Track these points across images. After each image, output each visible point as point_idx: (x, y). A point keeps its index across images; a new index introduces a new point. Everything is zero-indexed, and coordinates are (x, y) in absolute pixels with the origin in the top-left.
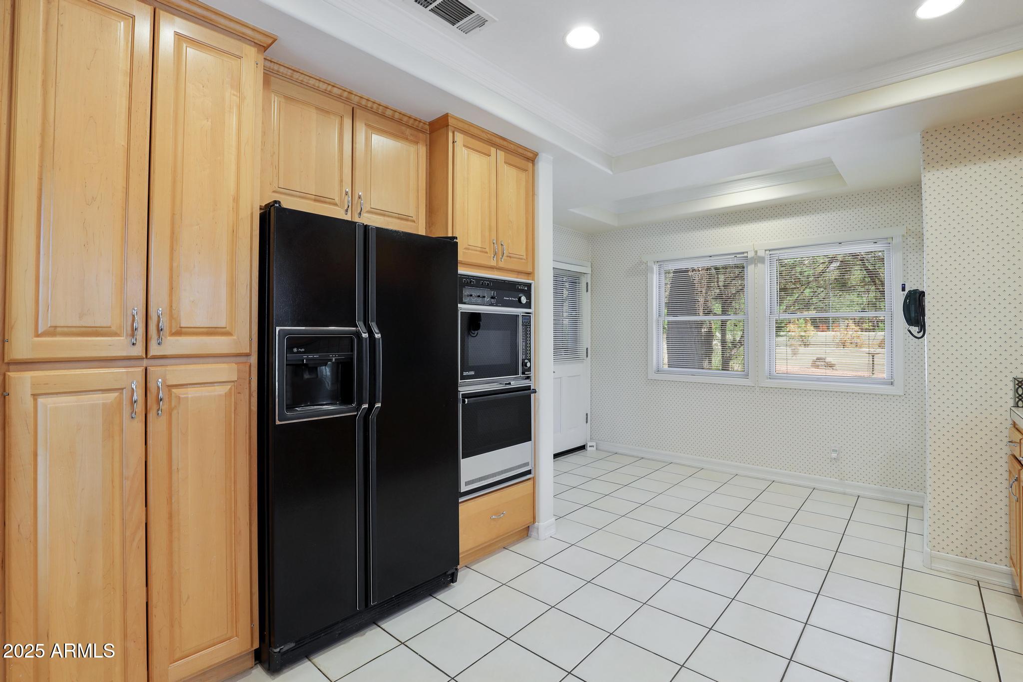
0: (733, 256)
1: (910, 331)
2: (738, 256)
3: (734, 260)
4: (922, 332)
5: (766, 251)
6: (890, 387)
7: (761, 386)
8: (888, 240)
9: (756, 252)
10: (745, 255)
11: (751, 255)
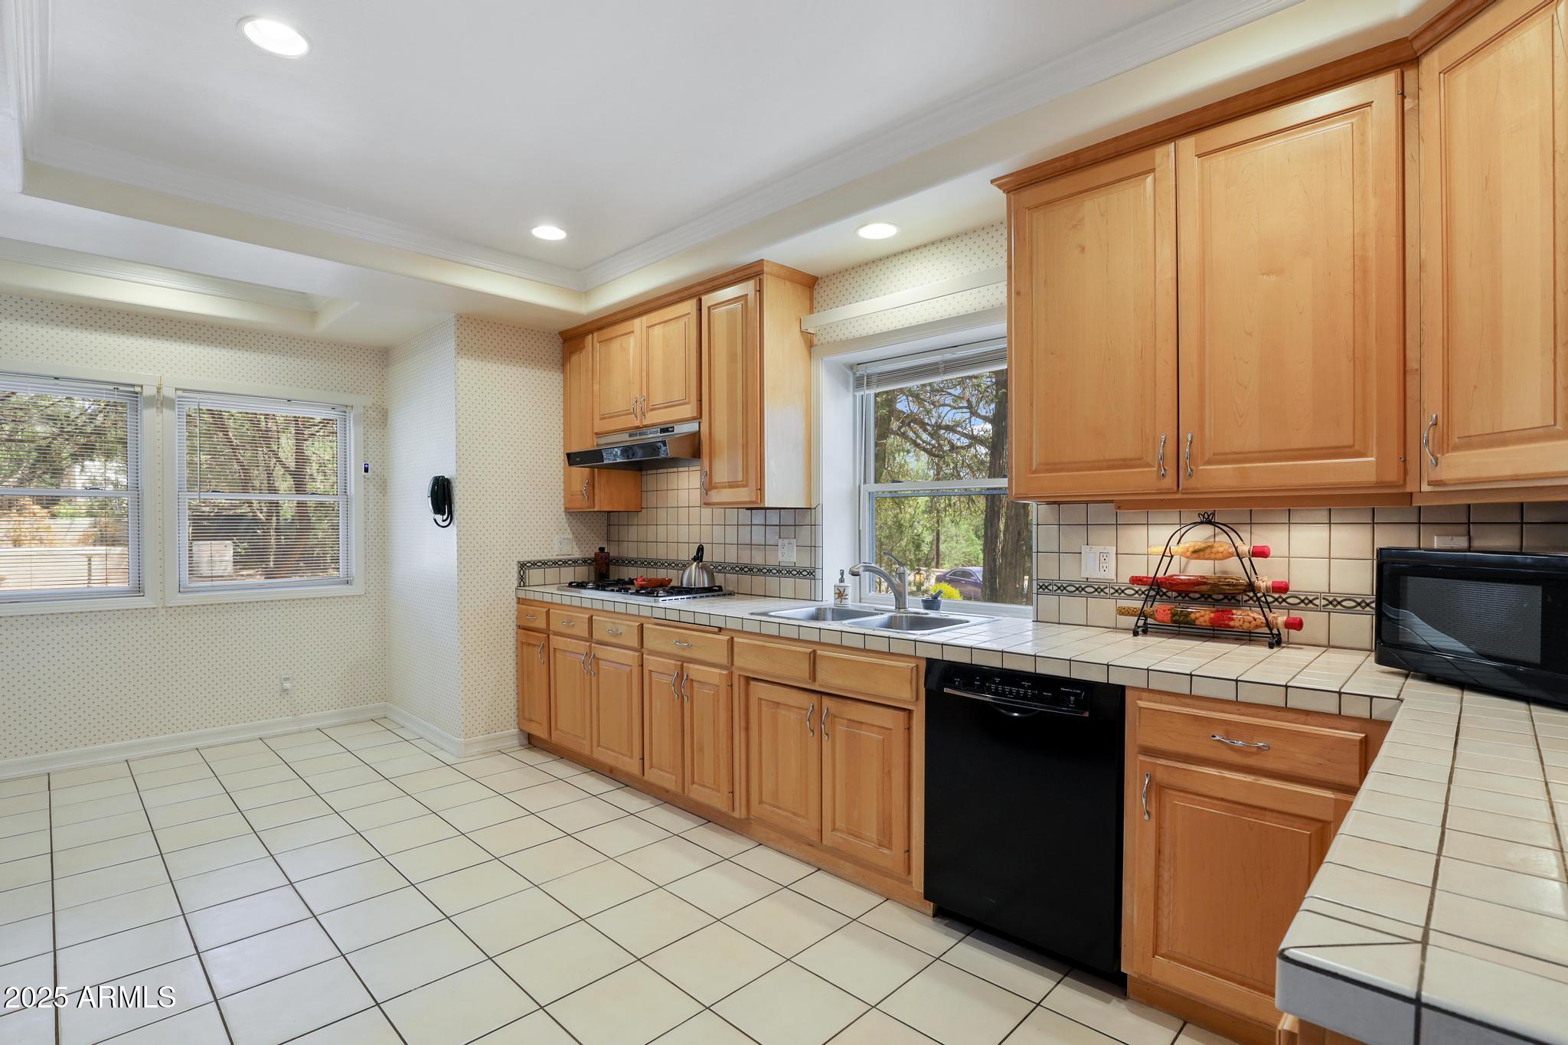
0: (112, 387)
1: (435, 520)
2: (121, 388)
3: (114, 394)
4: (449, 520)
5: (176, 389)
6: (348, 587)
7: (170, 605)
8: (345, 409)
9: (159, 389)
10: (138, 389)
11: (149, 391)
